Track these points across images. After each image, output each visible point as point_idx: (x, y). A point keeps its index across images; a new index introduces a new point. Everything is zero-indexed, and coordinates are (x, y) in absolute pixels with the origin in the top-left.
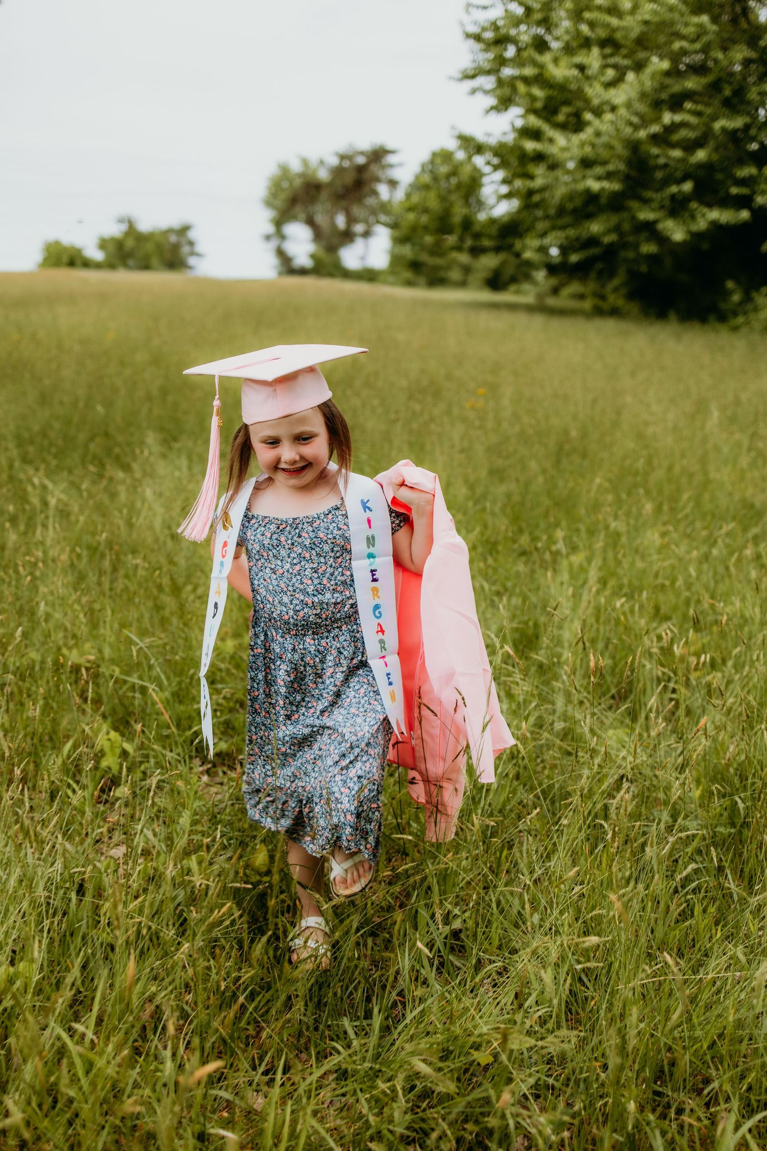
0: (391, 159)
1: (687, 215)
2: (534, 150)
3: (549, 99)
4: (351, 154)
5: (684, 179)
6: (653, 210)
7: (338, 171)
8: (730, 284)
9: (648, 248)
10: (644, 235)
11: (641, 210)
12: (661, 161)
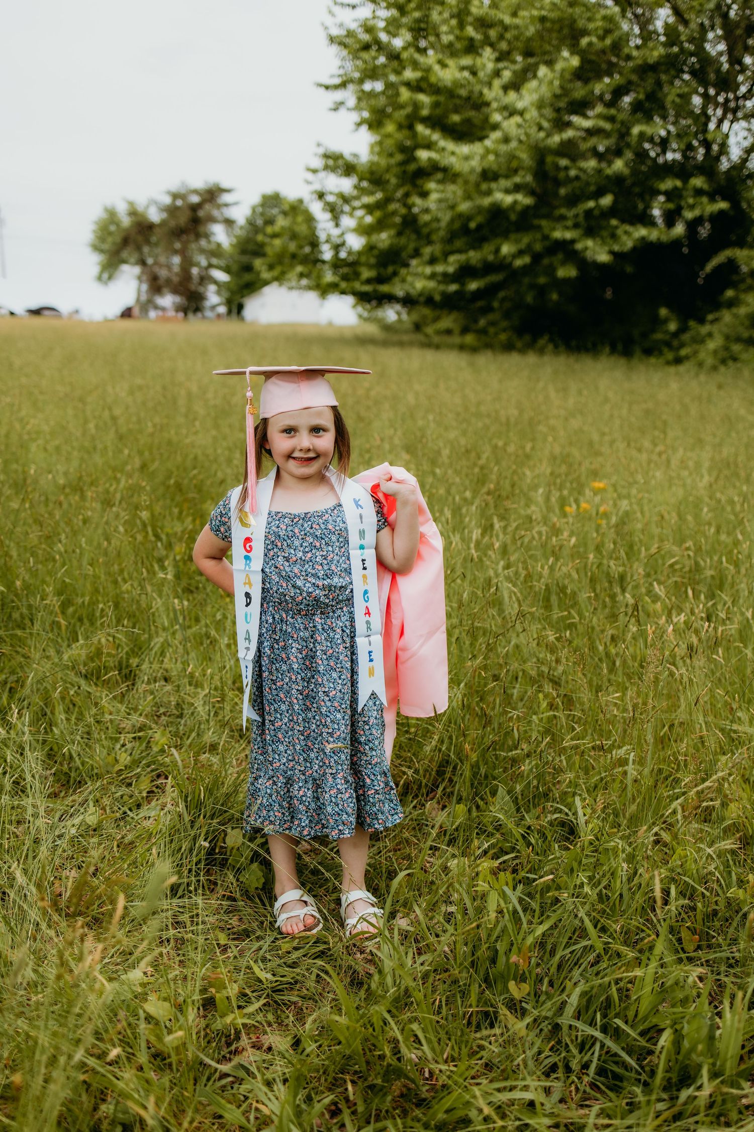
0: (226, 198)
1: (605, 233)
2: (430, 159)
3: (436, 105)
4: (183, 191)
5: (599, 193)
6: (567, 228)
7: (172, 210)
8: (663, 312)
9: (566, 272)
10: (560, 256)
11: (554, 229)
12: (573, 173)
